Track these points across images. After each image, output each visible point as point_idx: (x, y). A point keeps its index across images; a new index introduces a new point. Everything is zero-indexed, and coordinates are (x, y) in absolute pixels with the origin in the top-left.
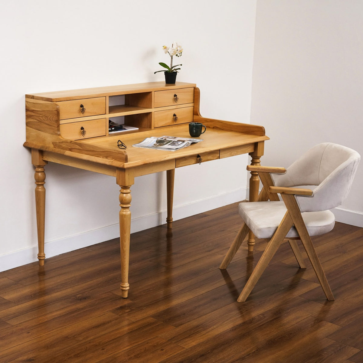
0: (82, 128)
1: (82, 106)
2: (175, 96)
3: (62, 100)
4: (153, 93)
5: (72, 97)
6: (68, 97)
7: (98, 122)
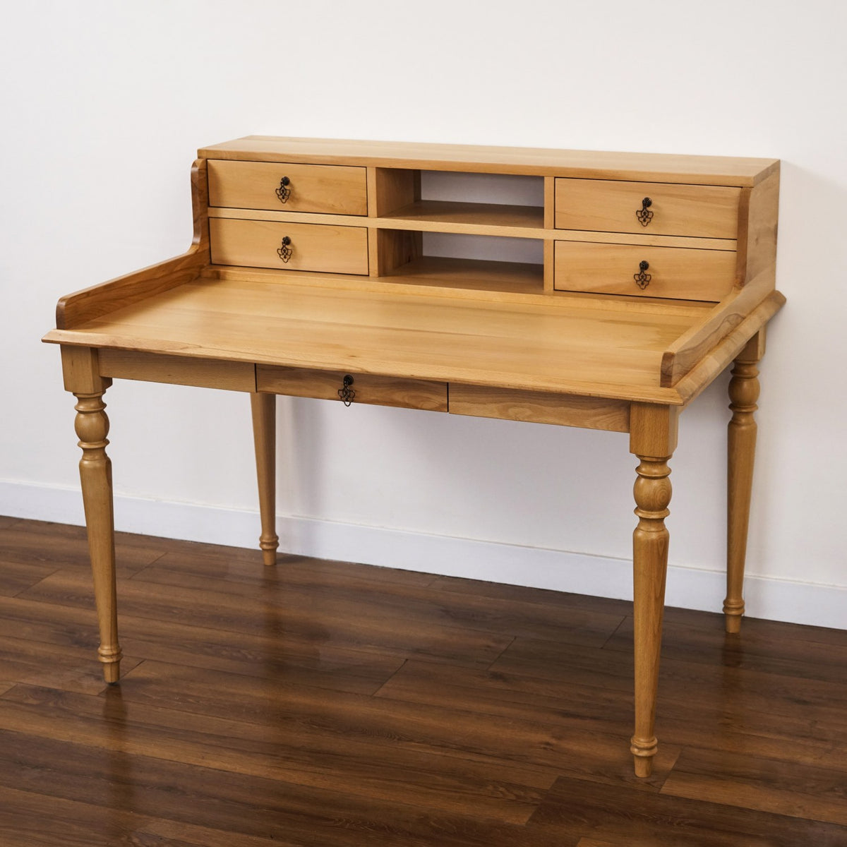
0: (287, 241)
1: (286, 181)
2: (647, 203)
3: (224, 157)
4: (548, 182)
5: (254, 153)
6: (242, 153)
7: (339, 233)
